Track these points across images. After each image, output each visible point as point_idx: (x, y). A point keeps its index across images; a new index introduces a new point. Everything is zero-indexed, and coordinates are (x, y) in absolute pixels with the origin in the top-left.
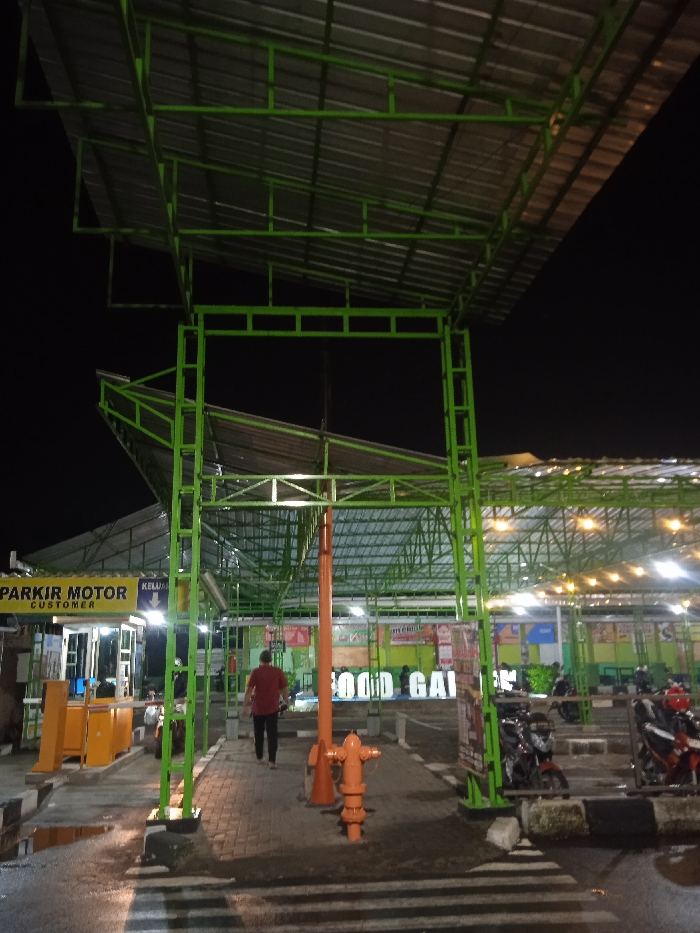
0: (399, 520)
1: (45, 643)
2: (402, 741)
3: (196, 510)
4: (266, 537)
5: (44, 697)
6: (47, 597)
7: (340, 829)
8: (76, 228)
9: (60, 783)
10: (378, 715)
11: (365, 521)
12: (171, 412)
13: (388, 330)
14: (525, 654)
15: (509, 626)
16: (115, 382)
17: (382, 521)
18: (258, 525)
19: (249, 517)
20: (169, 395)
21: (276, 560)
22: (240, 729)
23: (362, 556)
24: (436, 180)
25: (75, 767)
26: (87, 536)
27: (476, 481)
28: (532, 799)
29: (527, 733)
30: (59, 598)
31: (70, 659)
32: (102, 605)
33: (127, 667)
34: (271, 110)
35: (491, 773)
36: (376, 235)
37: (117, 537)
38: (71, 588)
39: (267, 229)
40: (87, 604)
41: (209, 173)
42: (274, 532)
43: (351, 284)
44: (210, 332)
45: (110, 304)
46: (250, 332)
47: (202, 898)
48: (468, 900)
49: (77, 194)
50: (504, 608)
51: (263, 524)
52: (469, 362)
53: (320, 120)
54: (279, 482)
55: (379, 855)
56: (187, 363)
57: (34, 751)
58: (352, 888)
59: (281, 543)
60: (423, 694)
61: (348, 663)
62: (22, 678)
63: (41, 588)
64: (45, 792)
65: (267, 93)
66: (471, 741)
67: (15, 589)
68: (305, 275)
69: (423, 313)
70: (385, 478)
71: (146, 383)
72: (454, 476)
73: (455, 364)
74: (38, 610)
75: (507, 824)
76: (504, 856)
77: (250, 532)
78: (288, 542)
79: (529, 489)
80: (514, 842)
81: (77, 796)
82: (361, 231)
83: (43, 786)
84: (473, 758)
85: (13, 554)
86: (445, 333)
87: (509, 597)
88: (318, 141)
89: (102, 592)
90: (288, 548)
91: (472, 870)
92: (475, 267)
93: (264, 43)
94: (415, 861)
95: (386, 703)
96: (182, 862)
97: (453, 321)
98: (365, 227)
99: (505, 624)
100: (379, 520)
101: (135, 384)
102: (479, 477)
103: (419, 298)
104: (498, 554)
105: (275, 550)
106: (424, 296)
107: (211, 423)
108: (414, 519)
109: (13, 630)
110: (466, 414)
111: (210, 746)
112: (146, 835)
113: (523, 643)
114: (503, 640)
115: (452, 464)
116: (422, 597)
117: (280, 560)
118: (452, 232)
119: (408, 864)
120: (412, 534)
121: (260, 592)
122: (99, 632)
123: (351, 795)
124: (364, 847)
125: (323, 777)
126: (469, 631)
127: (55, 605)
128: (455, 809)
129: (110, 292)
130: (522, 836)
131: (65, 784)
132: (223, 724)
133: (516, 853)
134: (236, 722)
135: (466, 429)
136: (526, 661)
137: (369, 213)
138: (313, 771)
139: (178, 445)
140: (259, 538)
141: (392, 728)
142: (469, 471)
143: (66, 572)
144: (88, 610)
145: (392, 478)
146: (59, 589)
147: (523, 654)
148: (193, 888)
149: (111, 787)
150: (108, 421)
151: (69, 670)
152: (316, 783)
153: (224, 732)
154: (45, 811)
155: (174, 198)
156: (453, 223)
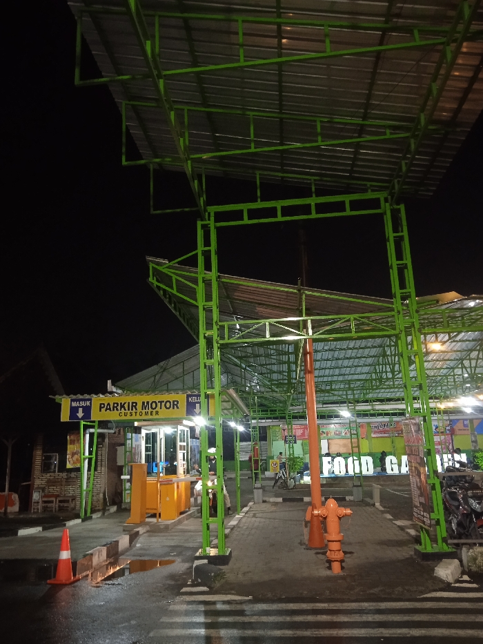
0: (369, 347)
1: (133, 439)
2: (377, 504)
3: (215, 346)
4: (274, 364)
5: (131, 475)
6: (129, 410)
7: (327, 565)
8: (124, 163)
9: (144, 531)
10: (360, 486)
11: (344, 349)
12: (195, 281)
13: (344, 210)
14: (475, 442)
15: (462, 421)
16: (158, 264)
17: (356, 348)
18: (268, 356)
19: (262, 351)
20: (193, 269)
21: (283, 380)
22: (263, 496)
23: (345, 375)
24: (369, 97)
25: (154, 520)
26: (155, 368)
27: (416, 315)
28: (471, 546)
29: (465, 498)
30: (136, 409)
31: (147, 449)
32: (163, 412)
33: (184, 454)
34: (242, 63)
35: (438, 527)
36: (328, 143)
37: (174, 368)
38: (143, 403)
39: (250, 148)
40: (154, 413)
41: (209, 114)
42: (280, 360)
43: (315, 180)
44: (219, 224)
45: (153, 212)
46: (246, 221)
47: (229, 609)
48: (417, 618)
49: (124, 140)
50: (454, 408)
51: (271, 355)
52: (405, 228)
53: (280, 64)
54: (270, 324)
55: (353, 583)
56: (205, 246)
57: (128, 510)
58: (332, 606)
59: (285, 367)
60: (396, 471)
61: (342, 450)
62: (120, 462)
63: (125, 403)
64: (134, 537)
65: (239, 52)
66: (421, 503)
67: (109, 404)
68: (282, 177)
69: (370, 195)
70: (347, 317)
71: (179, 263)
72: (399, 312)
73: (395, 230)
74: (123, 418)
75: (450, 564)
76: (447, 587)
77: (263, 360)
78: (289, 367)
79: (460, 318)
80: (456, 577)
81: (154, 539)
82: (317, 141)
83: (133, 532)
84: (423, 516)
85: (109, 382)
86: (386, 208)
87: (456, 400)
88: (280, 81)
89: (163, 404)
90: (290, 371)
91: (422, 596)
92: (405, 158)
93: (234, 17)
94: (379, 589)
95: (366, 478)
96: (217, 585)
97: (392, 199)
98: (320, 138)
99: (458, 420)
100: (354, 348)
101: (171, 264)
102: (417, 311)
103: (366, 185)
104: (447, 368)
105: (280, 372)
106: (369, 184)
107: (223, 287)
108: (380, 346)
109: (113, 431)
110: (406, 266)
111: (243, 507)
112: (194, 566)
113: (473, 434)
114: (457, 432)
115: (397, 303)
116: (391, 402)
117: (285, 379)
118: (385, 134)
119: (375, 590)
120: (379, 357)
121: (274, 402)
122: (164, 431)
123: (333, 541)
124: (343, 578)
125: (315, 529)
126: (415, 424)
127: (134, 414)
128: (412, 553)
129: (152, 203)
130: (463, 573)
131: (148, 531)
132: (252, 493)
133: (457, 585)
134: (261, 491)
135: (407, 278)
136: (475, 447)
137: (322, 127)
138: (309, 525)
139: (201, 302)
140: (269, 364)
141: (371, 495)
142: (410, 309)
143: (139, 392)
144: (155, 417)
145: (352, 317)
146: (136, 403)
147: (472, 442)
148: (224, 602)
149: (176, 534)
150: (156, 290)
151: (147, 457)
152: (311, 533)
153: (253, 498)
154: (134, 549)
155: (187, 134)
156: (384, 127)
